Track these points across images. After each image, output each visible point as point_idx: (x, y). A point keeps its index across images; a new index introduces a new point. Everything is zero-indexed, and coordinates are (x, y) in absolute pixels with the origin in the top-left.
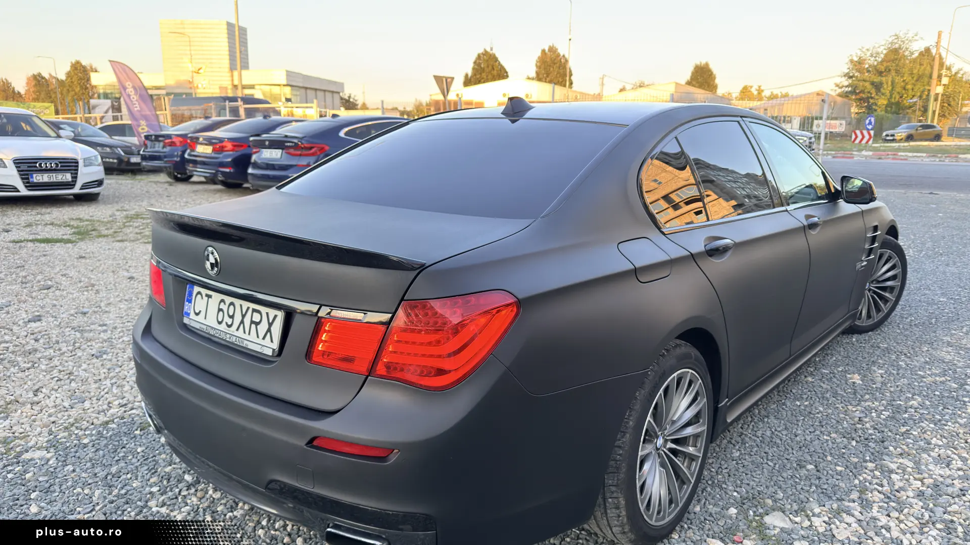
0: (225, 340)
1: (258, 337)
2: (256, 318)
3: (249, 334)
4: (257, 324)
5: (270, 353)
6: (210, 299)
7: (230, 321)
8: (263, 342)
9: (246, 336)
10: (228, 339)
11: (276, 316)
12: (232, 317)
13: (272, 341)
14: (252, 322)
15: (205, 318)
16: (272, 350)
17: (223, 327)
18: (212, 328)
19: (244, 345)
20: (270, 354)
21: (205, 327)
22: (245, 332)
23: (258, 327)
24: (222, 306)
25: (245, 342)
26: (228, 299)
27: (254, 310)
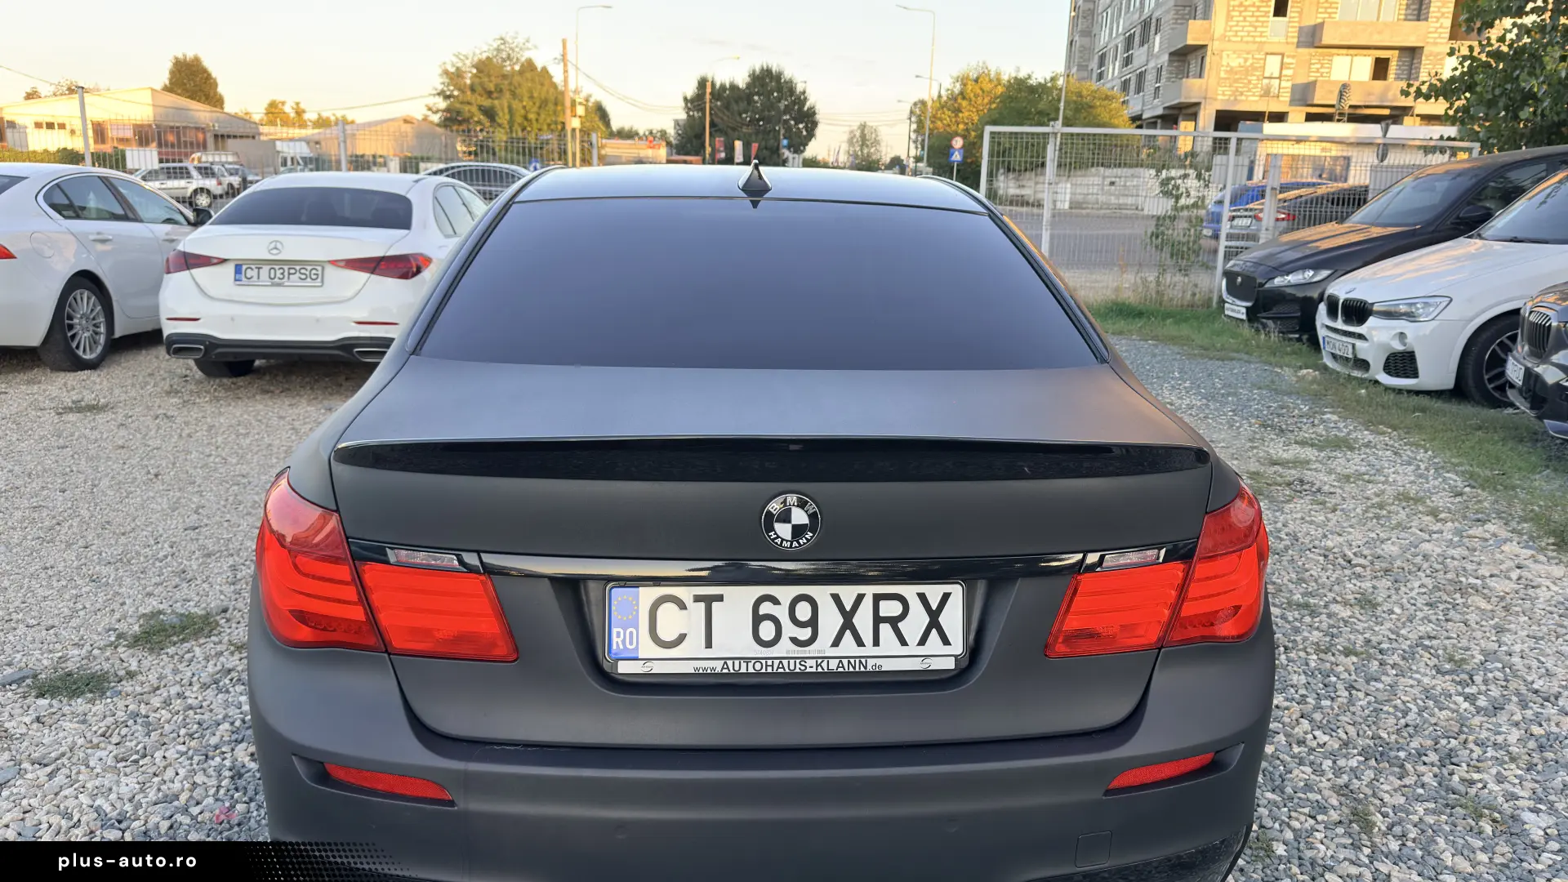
0: (803, 674)
1: (904, 643)
2: (890, 609)
3: (876, 643)
4: (894, 622)
5: (949, 664)
6: (715, 605)
7: (805, 634)
8: (922, 650)
9: (869, 650)
10: (814, 670)
11: (946, 596)
12: (813, 623)
13: (946, 642)
14: (878, 620)
15: (709, 645)
16: (953, 658)
17: (784, 648)
18: (747, 660)
19: (869, 668)
20: (952, 667)
21: (718, 666)
22: (860, 643)
23: (900, 625)
24: (766, 608)
25: (871, 662)
26: (786, 593)
27: (878, 598)
